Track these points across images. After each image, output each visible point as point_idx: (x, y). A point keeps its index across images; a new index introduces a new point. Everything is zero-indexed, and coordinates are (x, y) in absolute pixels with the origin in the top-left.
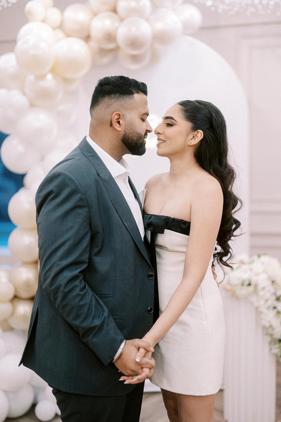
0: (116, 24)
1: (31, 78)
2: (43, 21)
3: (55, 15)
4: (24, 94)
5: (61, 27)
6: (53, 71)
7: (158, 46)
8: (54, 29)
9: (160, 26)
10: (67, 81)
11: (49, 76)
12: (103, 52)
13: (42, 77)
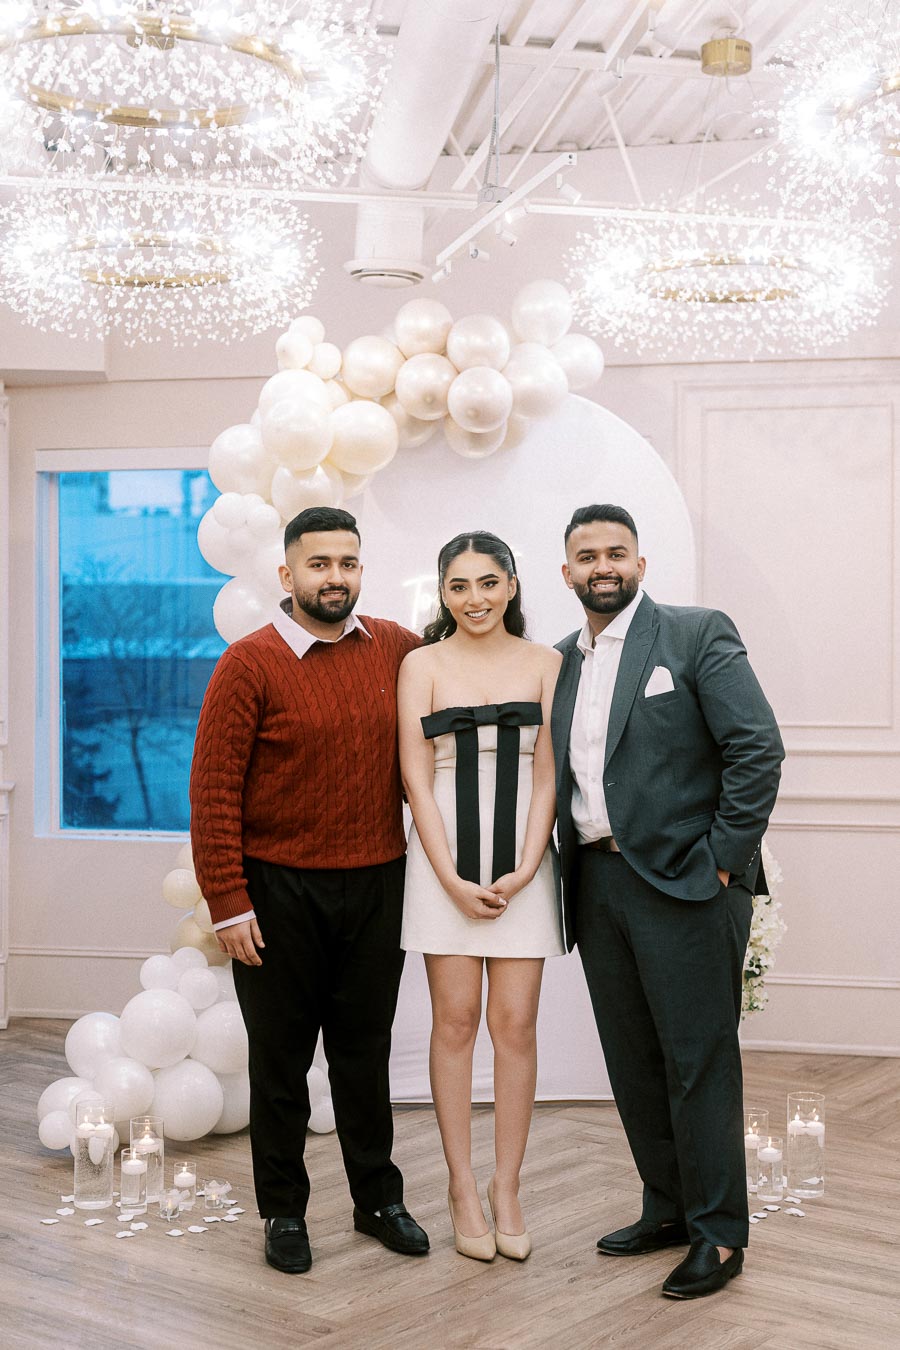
0: (446, 377)
1: (284, 472)
2: (306, 368)
3: (329, 357)
4: (269, 502)
5: (339, 377)
6: (327, 462)
7: (521, 417)
8: (325, 380)
9: (526, 381)
10: (347, 477)
11: (320, 471)
12: (413, 424)
13: (308, 473)
